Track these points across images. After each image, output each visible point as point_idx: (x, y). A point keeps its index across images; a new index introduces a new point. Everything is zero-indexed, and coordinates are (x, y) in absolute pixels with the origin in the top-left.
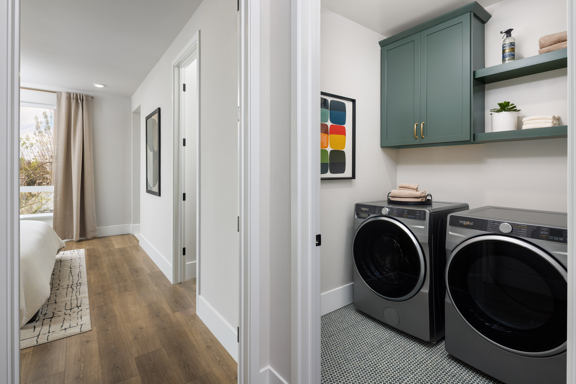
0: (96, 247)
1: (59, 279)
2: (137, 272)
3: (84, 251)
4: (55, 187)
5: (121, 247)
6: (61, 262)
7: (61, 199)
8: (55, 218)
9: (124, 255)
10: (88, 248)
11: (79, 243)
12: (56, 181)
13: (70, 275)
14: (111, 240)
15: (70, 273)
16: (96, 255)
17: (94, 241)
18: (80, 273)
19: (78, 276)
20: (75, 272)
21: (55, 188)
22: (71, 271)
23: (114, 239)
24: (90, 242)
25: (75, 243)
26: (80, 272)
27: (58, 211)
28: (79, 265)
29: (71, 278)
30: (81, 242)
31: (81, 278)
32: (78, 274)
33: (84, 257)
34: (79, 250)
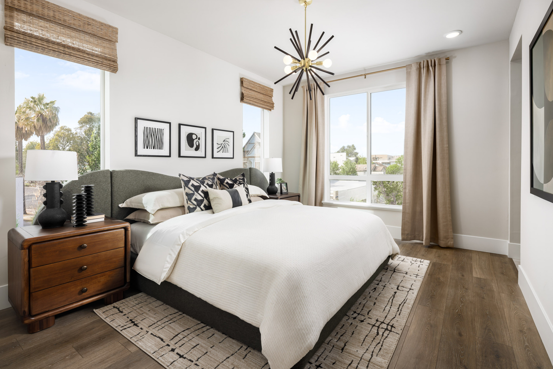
0: (445, 263)
1: (375, 301)
2: (498, 357)
3: (428, 264)
4: (404, 176)
5: (483, 277)
6: (394, 271)
7: (410, 191)
8: (404, 213)
9: (483, 298)
10: (435, 261)
11: (429, 249)
12: (405, 169)
13: (391, 300)
14: (471, 258)
15: (393, 297)
16: (439, 278)
17: (448, 253)
18: (403, 304)
19: (398, 308)
20: (400, 298)
21: (404, 178)
22: (395, 293)
23: (478, 257)
24: (442, 252)
25: (424, 248)
26: (404, 302)
27: (407, 205)
28: (410, 287)
29: (388, 308)
30: (432, 249)
31: (399, 314)
32: (400, 305)
33: (423, 275)
34: (422, 260)
